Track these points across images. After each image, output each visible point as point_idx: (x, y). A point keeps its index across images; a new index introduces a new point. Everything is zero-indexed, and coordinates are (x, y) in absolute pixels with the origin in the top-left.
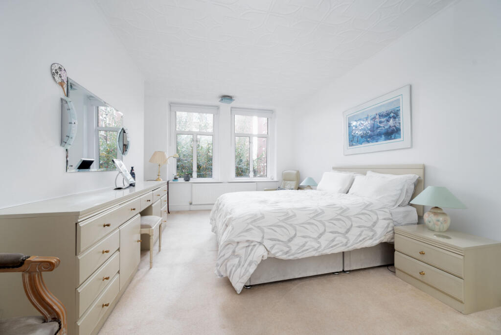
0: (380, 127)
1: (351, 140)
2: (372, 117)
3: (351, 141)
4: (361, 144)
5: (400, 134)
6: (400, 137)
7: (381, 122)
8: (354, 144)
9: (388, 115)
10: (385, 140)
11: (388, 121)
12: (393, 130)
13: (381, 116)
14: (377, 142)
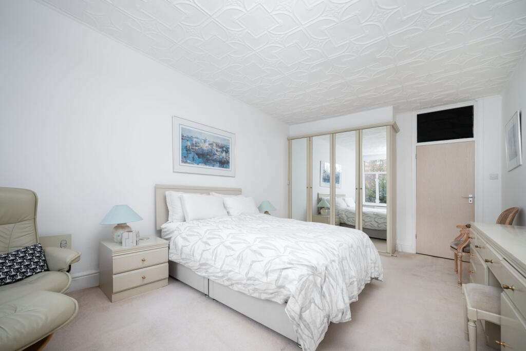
0: (216, 155)
1: (184, 155)
2: (211, 142)
3: (185, 157)
4: (198, 164)
5: (229, 166)
6: (229, 168)
7: (217, 151)
8: (188, 161)
9: (222, 147)
10: (220, 167)
11: (222, 152)
12: (225, 161)
13: (217, 145)
14: (213, 166)
